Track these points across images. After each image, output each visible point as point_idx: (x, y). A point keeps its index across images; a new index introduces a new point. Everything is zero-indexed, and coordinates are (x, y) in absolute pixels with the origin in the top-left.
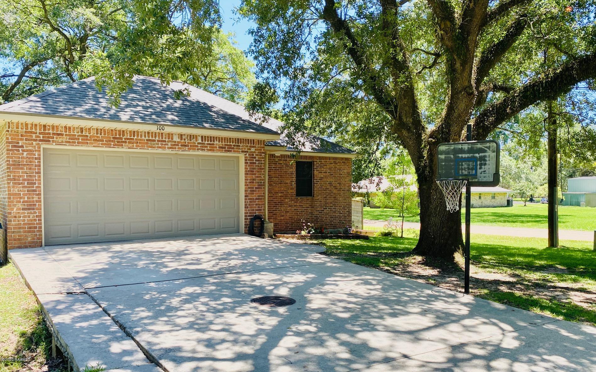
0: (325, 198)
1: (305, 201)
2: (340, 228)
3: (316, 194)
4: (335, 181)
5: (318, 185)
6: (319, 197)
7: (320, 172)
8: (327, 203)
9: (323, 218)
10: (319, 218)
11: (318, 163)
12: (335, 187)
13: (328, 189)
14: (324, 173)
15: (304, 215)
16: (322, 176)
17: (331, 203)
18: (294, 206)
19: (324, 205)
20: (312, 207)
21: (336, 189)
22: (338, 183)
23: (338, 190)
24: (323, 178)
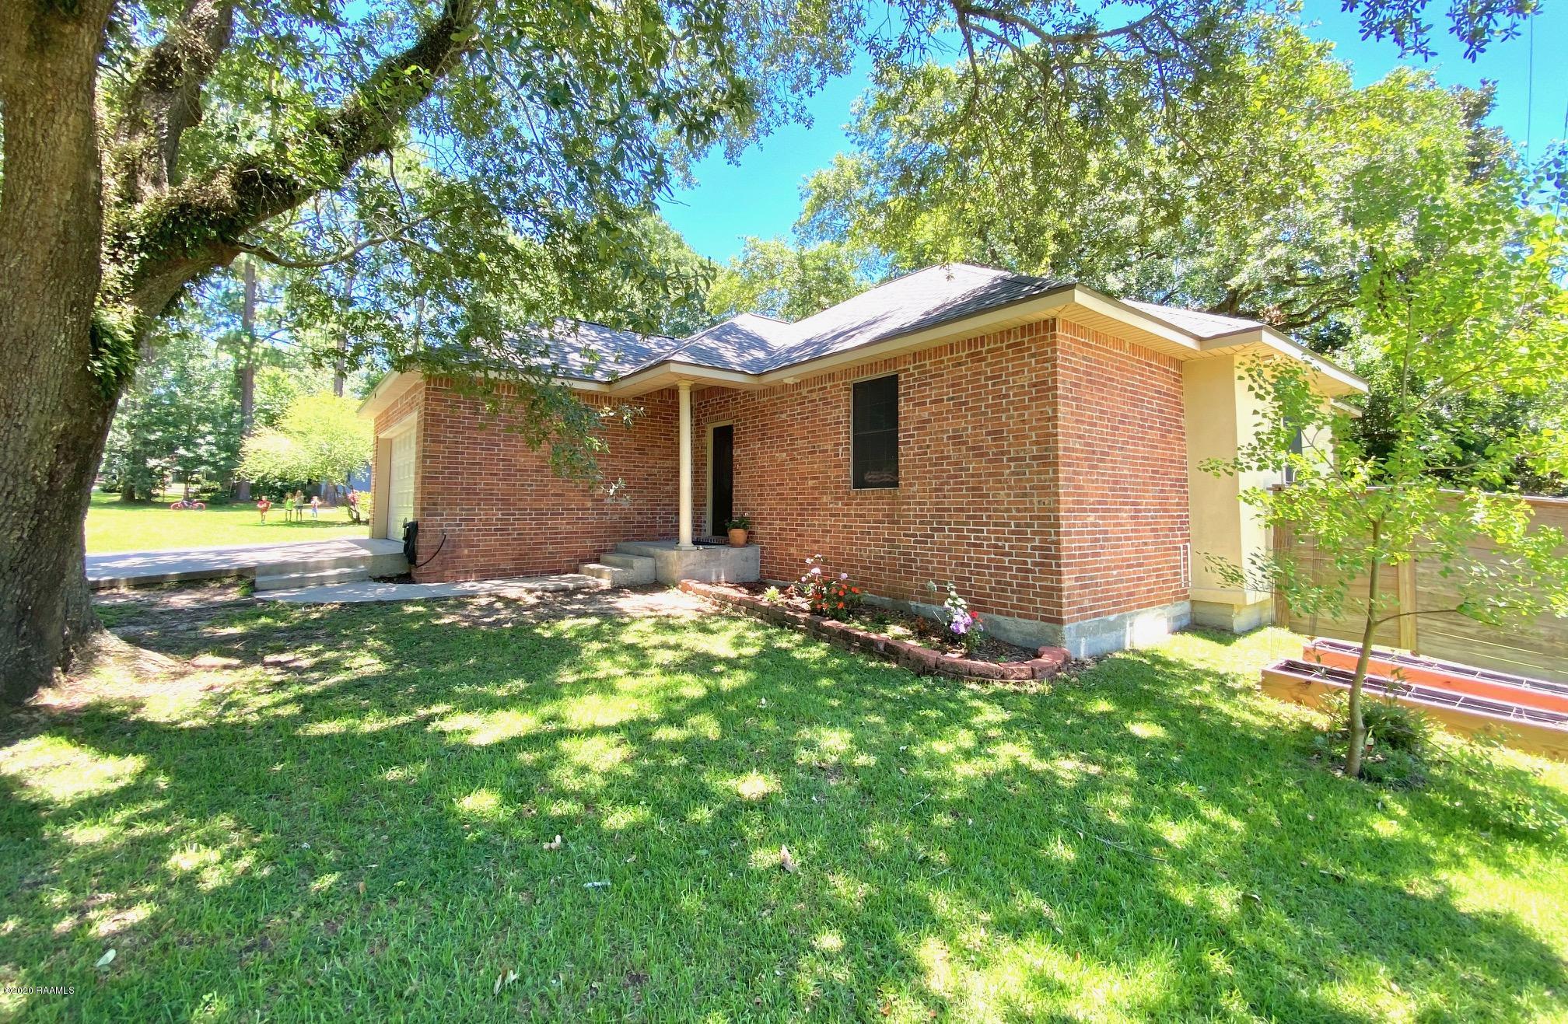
0: (936, 490)
1: (874, 501)
2: (999, 613)
3: (906, 479)
4: (974, 428)
5: (912, 448)
6: (914, 489)
7: (918, 404)
8: (944, 510)
9: (930, 562)
10: (915, 561)
11: (912, 375)
12: (974, 448)
13: (948, 457)
14: (932, 402)
15: (869, 545)
16: (926, 415)
17: (962, 510)
18: (844, 515)
19: (932, 517)
20: (894, 522)
21: (982, 455)
22: (988, 434)
23: (990, 461)
24: (929, 421)
